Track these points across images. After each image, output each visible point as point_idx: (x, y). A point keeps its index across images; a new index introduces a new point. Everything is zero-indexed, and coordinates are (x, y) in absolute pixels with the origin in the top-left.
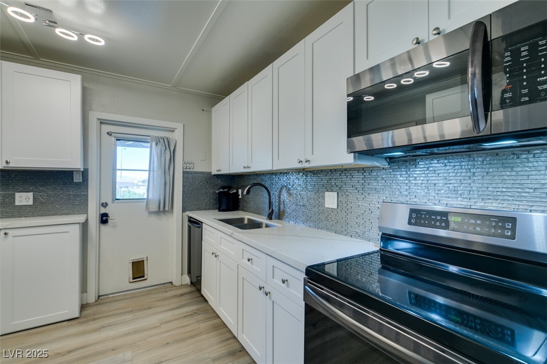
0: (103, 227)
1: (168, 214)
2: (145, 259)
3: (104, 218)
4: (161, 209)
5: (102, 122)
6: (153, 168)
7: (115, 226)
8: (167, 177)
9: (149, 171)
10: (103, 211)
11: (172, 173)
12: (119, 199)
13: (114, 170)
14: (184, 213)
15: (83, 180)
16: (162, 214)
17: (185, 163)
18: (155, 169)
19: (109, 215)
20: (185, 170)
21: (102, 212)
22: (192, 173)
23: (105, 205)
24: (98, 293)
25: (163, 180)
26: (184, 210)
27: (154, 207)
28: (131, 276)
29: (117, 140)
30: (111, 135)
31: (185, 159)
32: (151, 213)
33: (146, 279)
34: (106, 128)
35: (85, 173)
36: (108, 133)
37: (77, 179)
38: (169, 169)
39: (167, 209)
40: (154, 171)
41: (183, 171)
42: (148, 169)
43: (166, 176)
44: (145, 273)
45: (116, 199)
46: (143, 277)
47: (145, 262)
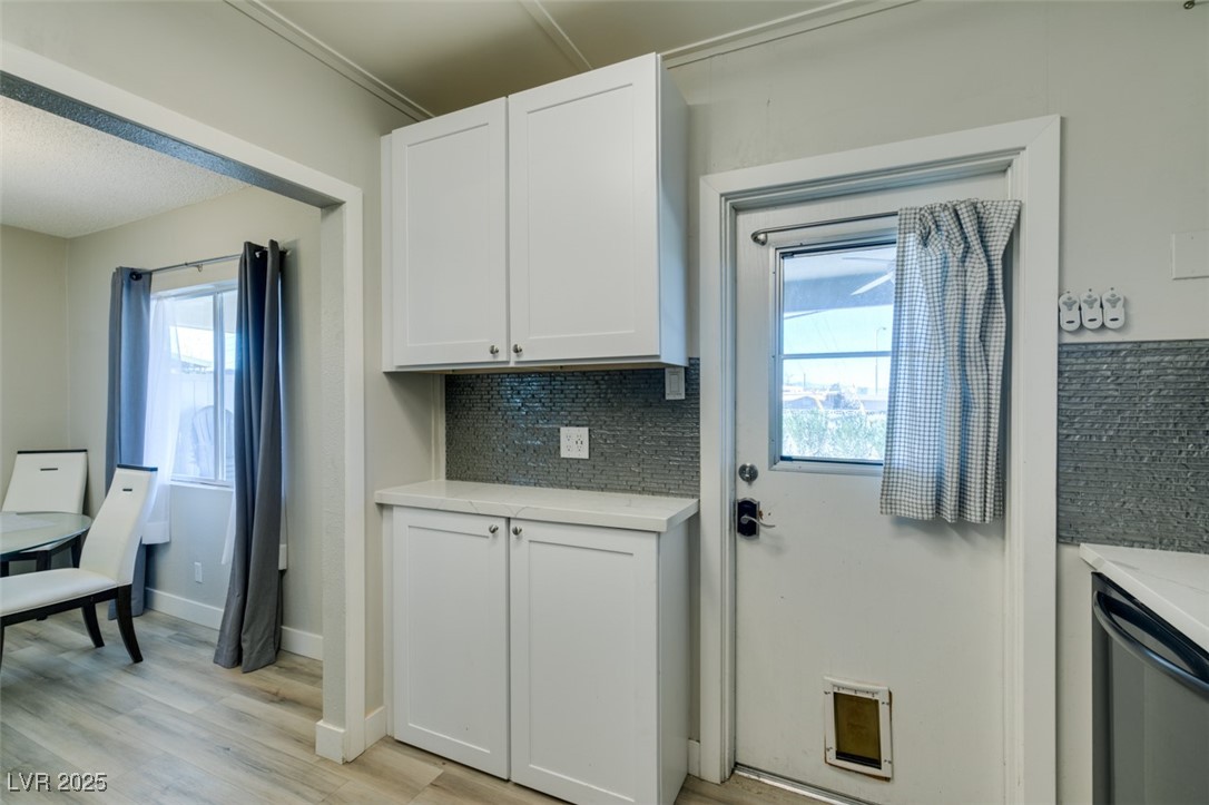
0: (744, 544)
1: (980, 539)
2: (882, 698)
3: (746, 518)
4: (949, 513)
5: (739, 204)
6: (911, 343)
7: (778, 549)
8: (976, 376)
9: (895, 354)
10: (745, 492)
11: (996, 357)
12: (789, 459)
13: (777, 357)
14: (1068, 551)
15: (686, 394)
16: (955, 535)
17: (1070, 305)
18: (920, 346)
19: (762, 508)
20: (1068, 339)
21: (741, 497)
22: (1114, 351)
23: (750, 474)
24: (735, 752)
25: (953, 391)
26: (1067, 533)
27: (916, 503)
28: (832, 743)
29: (784, 255)
30: (763, 243)
31: (1068, 286)
32: (902, 522)
33: (887, 779)
34: (750, 222)
35: (691, 372)
36: (755, 237)
37: (675, 390)
38: (983, 337)
39: (974, 514)
40: (912, 354)
41: (1060, 345)
42: (888, 348)
43: (971, 371)
44: (885, 755)
45: (783, 458)
46: (876, 763)
47: (883, 710)
